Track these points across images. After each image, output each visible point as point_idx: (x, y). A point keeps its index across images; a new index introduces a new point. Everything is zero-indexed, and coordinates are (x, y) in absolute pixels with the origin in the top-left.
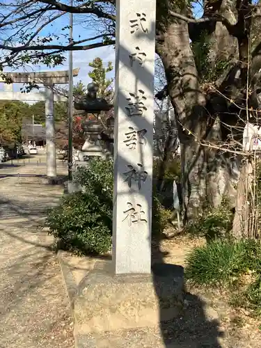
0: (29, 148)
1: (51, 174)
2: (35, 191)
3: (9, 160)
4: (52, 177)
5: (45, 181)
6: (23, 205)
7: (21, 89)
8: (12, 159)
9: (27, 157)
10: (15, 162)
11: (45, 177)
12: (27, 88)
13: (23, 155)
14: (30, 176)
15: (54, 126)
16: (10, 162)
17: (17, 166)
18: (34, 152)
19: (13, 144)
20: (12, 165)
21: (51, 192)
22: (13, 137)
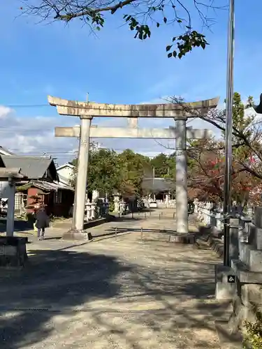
0: (149, 202)
1: (182, 230)
2: (163, 251)
3: (129, 213)
4: (182, 234)
5: (174, 239)
6: (151, 275)
7: (168, 48)
8: (133, 212)
9: (148, 211)
10: (136, 215)
11: (174, 233)
12: (180, 47)
13: (143, 209)
14: (154, 231)
15: (186, 170)
16: (130, 215)
17: (138, 219)
18: (155, 205)
19: (134, 196)
20: (133, 219)
21: (182, 254)
22: (134, 189)
